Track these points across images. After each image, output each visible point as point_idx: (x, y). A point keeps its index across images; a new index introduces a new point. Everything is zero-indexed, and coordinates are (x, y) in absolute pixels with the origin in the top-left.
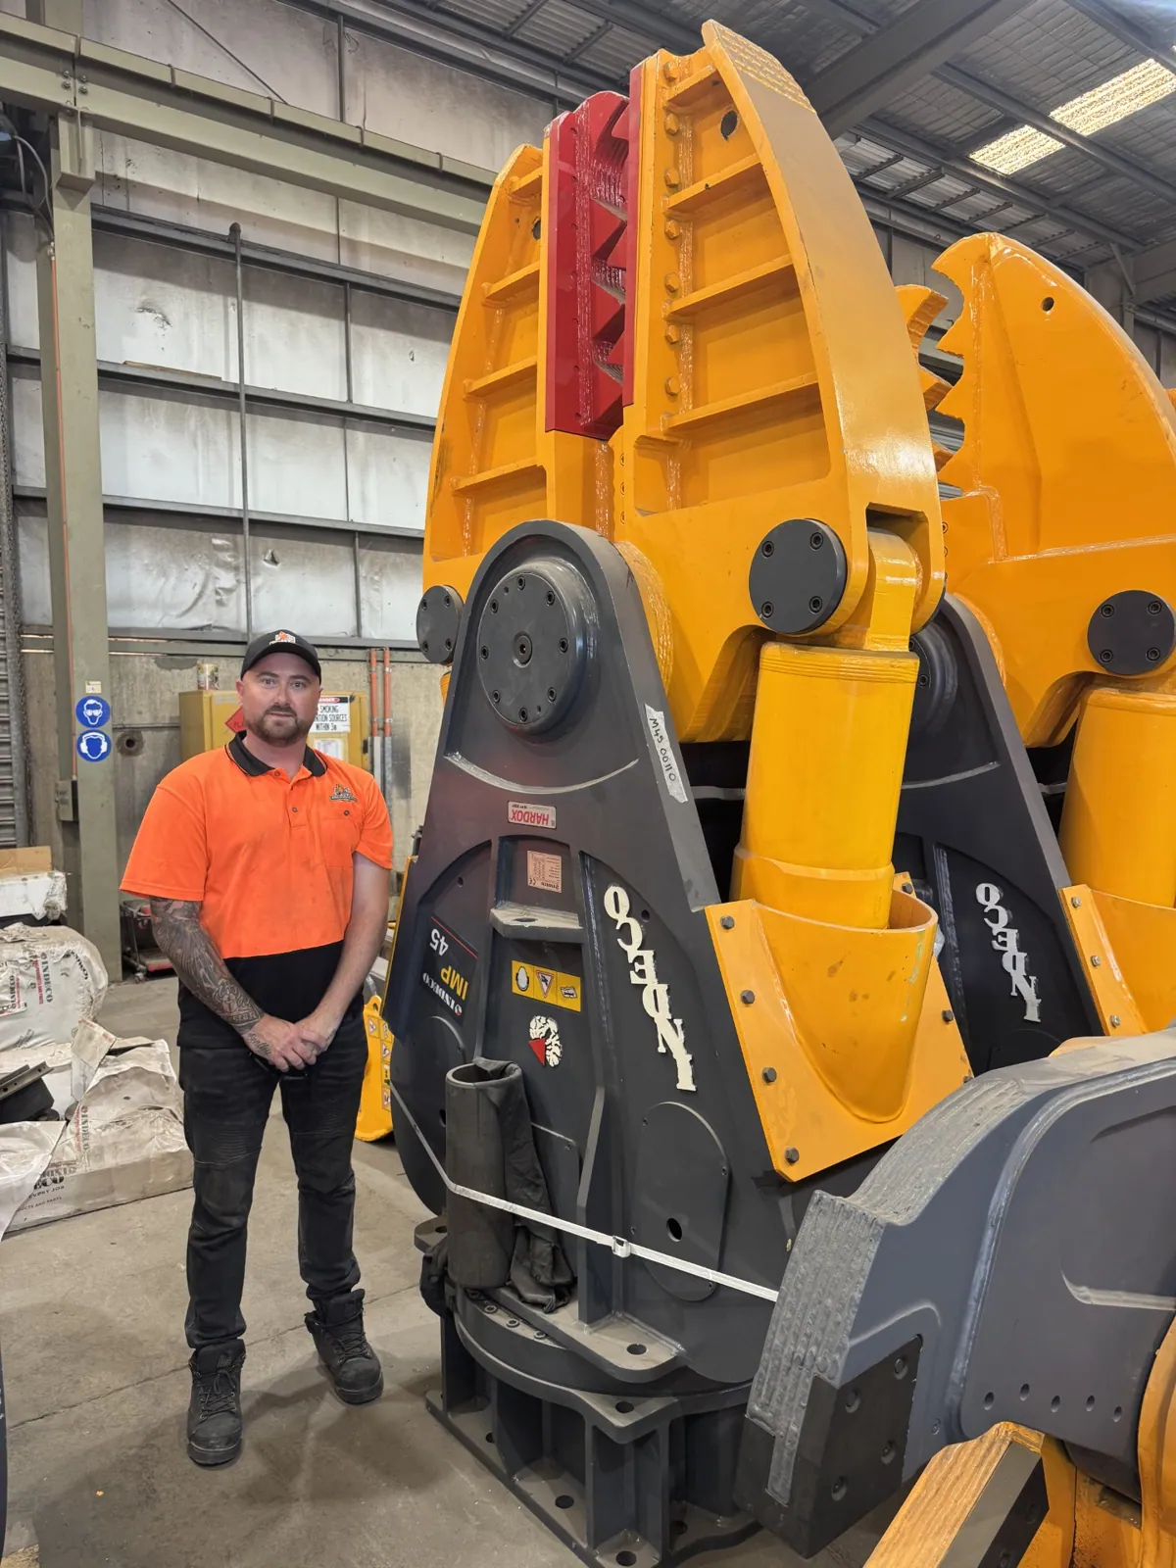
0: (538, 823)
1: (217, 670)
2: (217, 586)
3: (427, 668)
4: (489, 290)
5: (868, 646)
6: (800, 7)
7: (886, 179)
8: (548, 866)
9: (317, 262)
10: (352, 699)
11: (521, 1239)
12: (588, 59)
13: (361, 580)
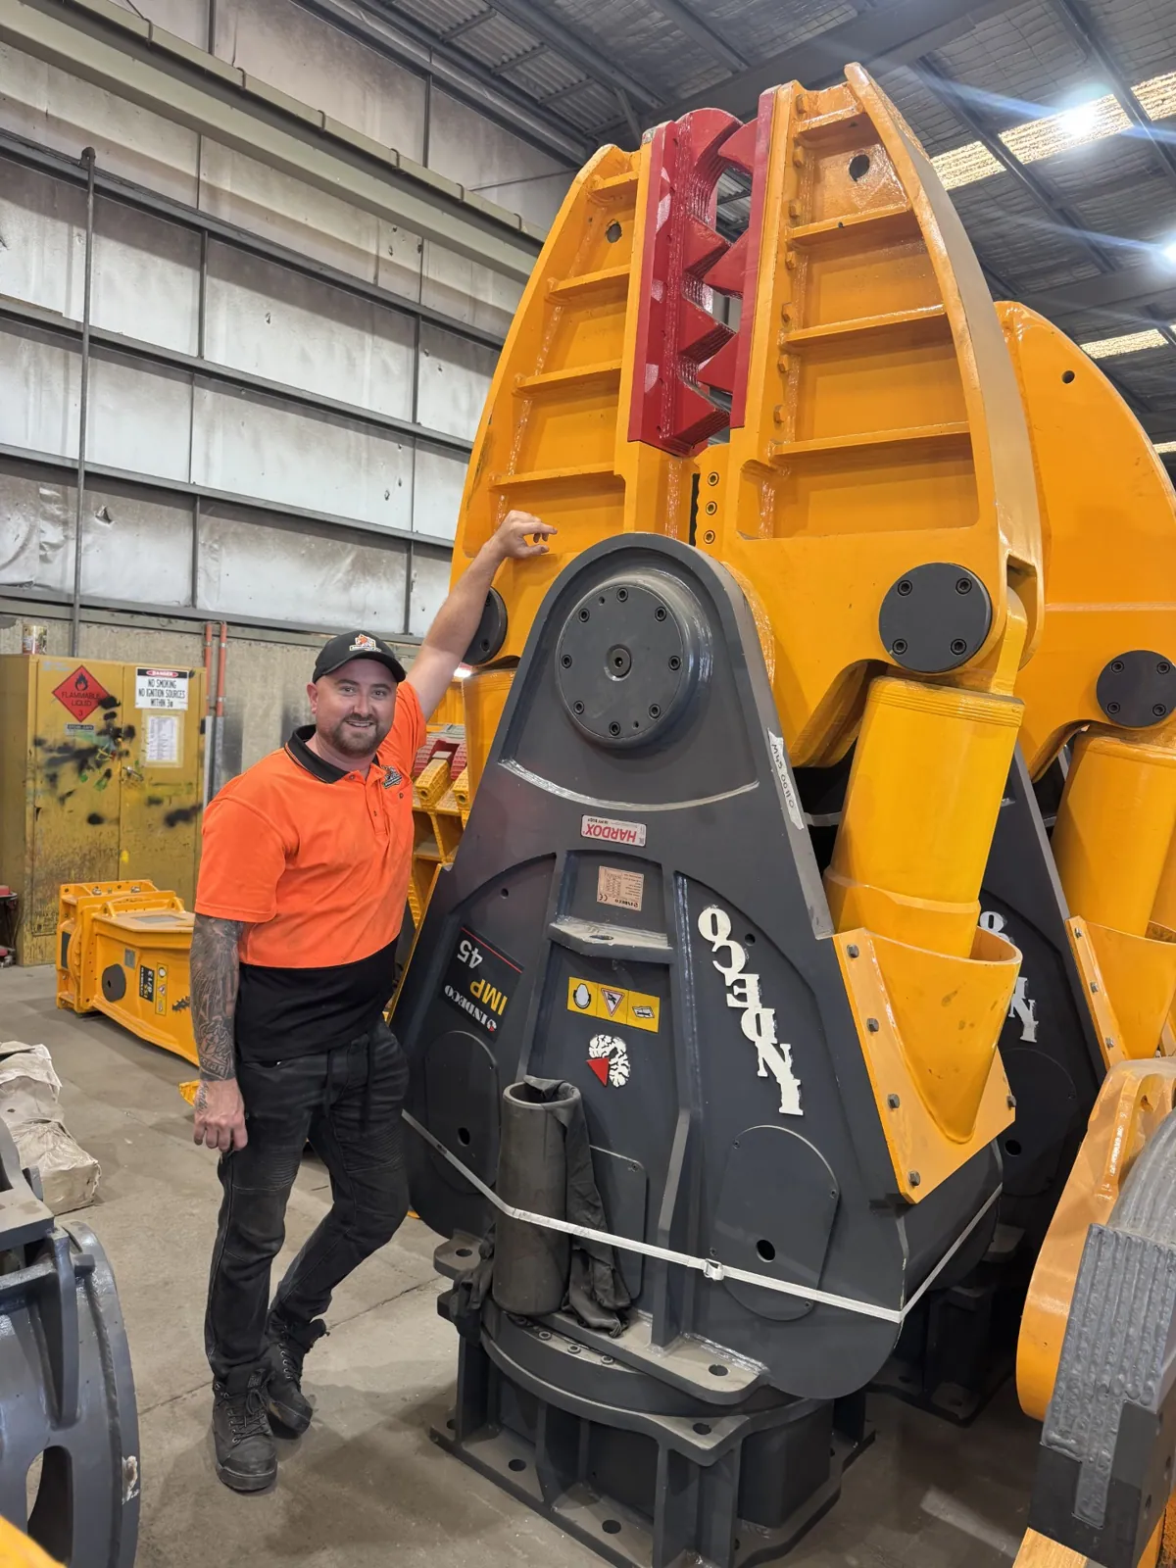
0: (622, 839)
1: (45, 633)
2: (42, 540)
3: (266, 647)
4: (555, 285)
5: (993, 690)
6: (678, 31)
7: (730, 211)
8: (625, 883)
9: (176, 204)
10: (192, 674)
11: (577, 1264)
12: (466, 41)
13: (200, 551)
